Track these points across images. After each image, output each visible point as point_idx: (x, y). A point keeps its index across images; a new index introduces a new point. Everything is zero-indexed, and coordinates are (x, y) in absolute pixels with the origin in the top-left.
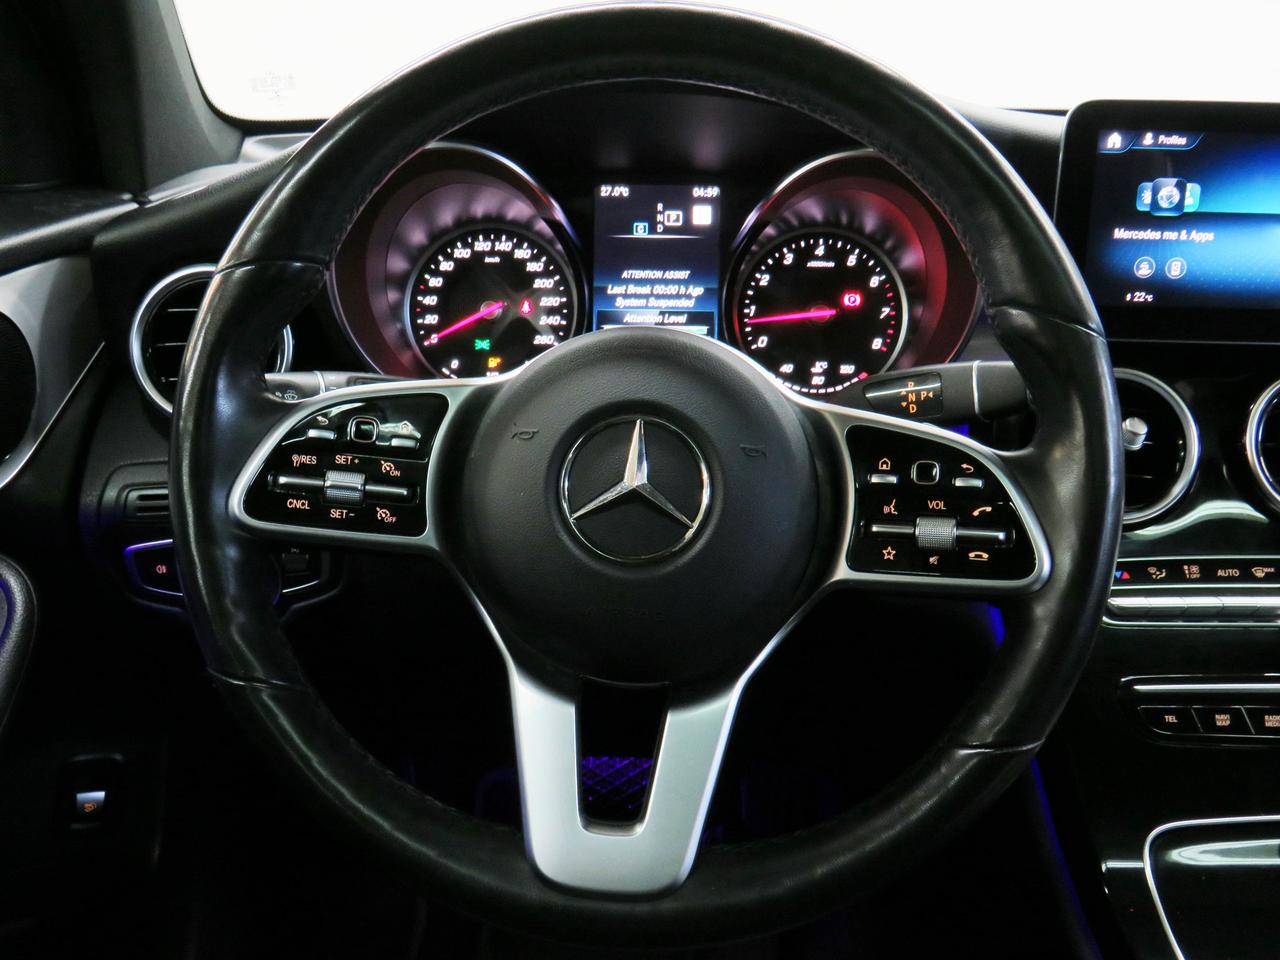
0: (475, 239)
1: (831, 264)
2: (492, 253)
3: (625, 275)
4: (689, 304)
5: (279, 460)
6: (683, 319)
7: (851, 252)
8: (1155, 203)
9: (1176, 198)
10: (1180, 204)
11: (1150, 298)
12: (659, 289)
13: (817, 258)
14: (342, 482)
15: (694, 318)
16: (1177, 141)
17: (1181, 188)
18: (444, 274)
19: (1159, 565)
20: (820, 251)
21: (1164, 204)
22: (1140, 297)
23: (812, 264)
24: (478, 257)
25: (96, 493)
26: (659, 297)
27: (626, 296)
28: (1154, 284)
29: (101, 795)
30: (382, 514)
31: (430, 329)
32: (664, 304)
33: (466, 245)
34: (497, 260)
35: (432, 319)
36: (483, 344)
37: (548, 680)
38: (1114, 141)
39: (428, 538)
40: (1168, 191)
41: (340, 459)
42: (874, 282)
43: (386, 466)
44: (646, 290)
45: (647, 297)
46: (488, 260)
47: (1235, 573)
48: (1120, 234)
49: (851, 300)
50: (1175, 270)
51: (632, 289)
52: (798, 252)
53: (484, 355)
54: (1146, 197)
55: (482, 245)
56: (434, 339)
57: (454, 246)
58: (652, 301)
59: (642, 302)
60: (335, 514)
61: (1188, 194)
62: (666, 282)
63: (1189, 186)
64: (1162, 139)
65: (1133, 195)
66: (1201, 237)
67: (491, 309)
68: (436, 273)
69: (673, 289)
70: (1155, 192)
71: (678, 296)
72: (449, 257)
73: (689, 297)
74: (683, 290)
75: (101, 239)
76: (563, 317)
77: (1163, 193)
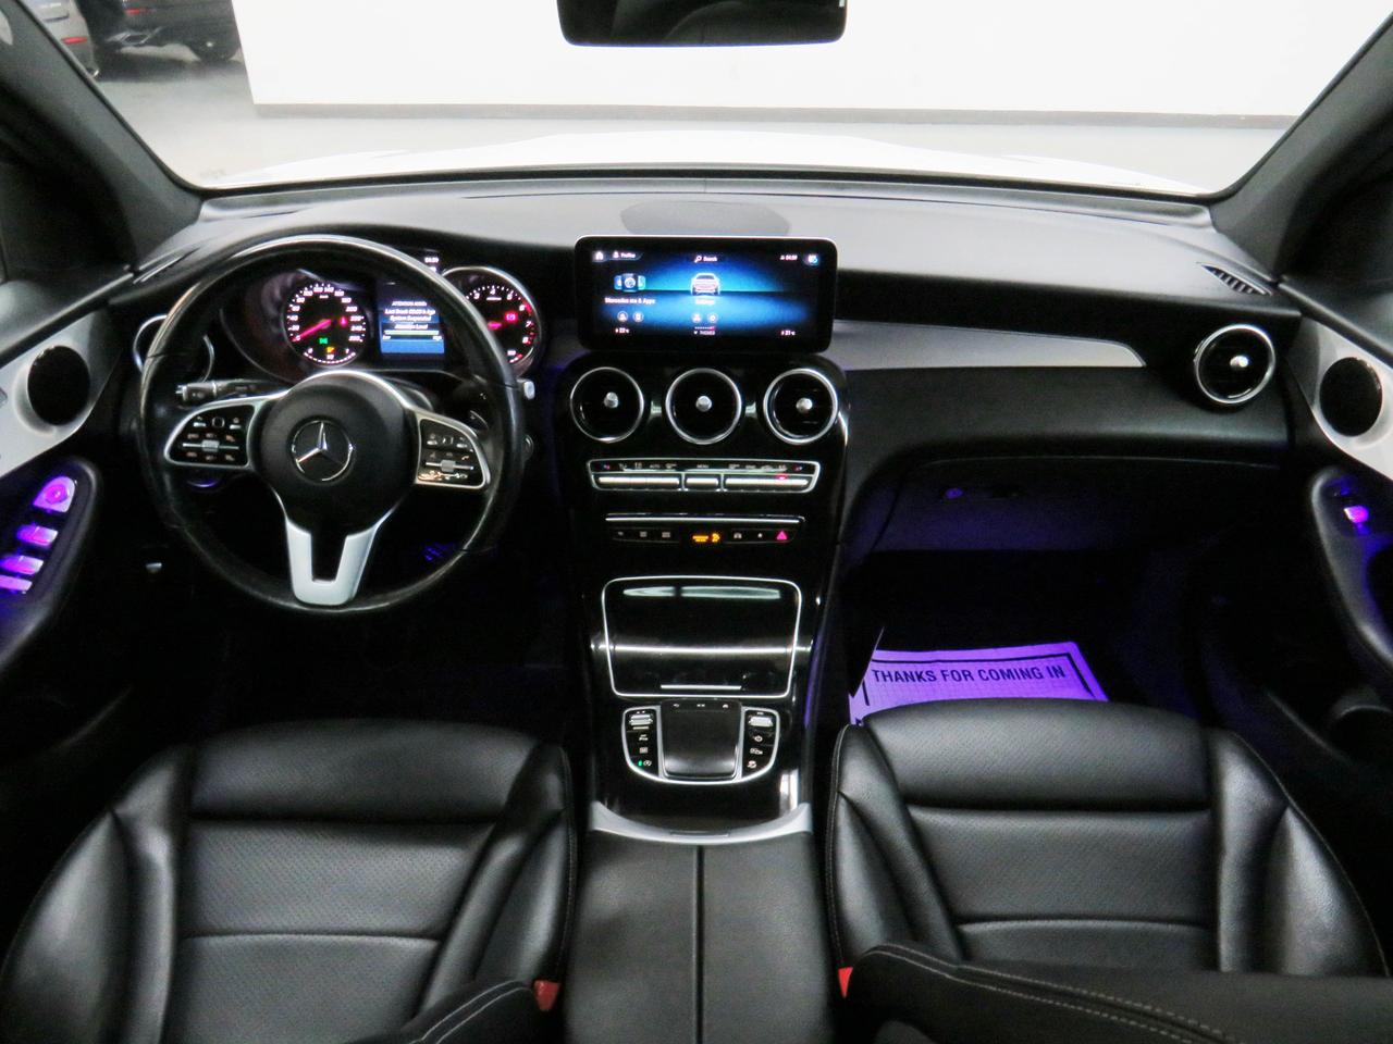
0: (314, 286)
1: (499, 299)
2: (323, 293)
3: (394, 304)
4: (429, 319)
5: (182, 437)
6: (426, 326)
7: (508, 292)
8: (623, 286)
9: (634, 284)
10: (636, 287)
11: (628, 331)
12: (412, 311)
13: (492, 296)
14: (210, 445)
15: (431, 327)
16: (630, 256)
17: (636, 278)
18: (301, 304)
19: (608, 463)
20: (493, 292)
21: (628, 286)
22: (622, 330)
23: (489, 299)
24: (316, 295)
25: (127, 424)
26: (412, 315)
27: (395, 315)
28: (629, 324)
29: (159, 565)
30: (229, 457)
31: (295, 333)
32: (415, 319)
33: (309, 289)
34: (326, 297)
35: (296, 328)
36: (323, 341)
37: (301, 523)
38: (599, 256)
39: (249, 465)
40: (629, 280)
41: (209, 435)
42: (522, 308)
43: (229, 438)
44: (406, 312)
45: (406, 315)
46: (321, 297)
47: (658, 466)
48: (608, 300)
49: (511, 317)
50: (638, 317)
51: (398, 311)
52: (482, 293)
53: (325, 346)
54: (619, 283)
55: (318, 289)
56: (298, 338)
57: (303, 290)
58: (409, 318)
59: (404, 318)
60: (208, 458)
61: (639, 281)
62: (416, 308)
63: (640, 277)
64: (623, 255)
65: (612, 283)
66: (649, 302)
67: (324, 323)
68: (295, 304)
69: (419, 311)
70: (623, 280)
71: (422, 315)
72: (301, 295)
73: (428, 315)
74: (424, 312)
75: (114, 301)
76: (364, 326)
77: (627, 281)
